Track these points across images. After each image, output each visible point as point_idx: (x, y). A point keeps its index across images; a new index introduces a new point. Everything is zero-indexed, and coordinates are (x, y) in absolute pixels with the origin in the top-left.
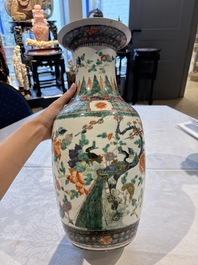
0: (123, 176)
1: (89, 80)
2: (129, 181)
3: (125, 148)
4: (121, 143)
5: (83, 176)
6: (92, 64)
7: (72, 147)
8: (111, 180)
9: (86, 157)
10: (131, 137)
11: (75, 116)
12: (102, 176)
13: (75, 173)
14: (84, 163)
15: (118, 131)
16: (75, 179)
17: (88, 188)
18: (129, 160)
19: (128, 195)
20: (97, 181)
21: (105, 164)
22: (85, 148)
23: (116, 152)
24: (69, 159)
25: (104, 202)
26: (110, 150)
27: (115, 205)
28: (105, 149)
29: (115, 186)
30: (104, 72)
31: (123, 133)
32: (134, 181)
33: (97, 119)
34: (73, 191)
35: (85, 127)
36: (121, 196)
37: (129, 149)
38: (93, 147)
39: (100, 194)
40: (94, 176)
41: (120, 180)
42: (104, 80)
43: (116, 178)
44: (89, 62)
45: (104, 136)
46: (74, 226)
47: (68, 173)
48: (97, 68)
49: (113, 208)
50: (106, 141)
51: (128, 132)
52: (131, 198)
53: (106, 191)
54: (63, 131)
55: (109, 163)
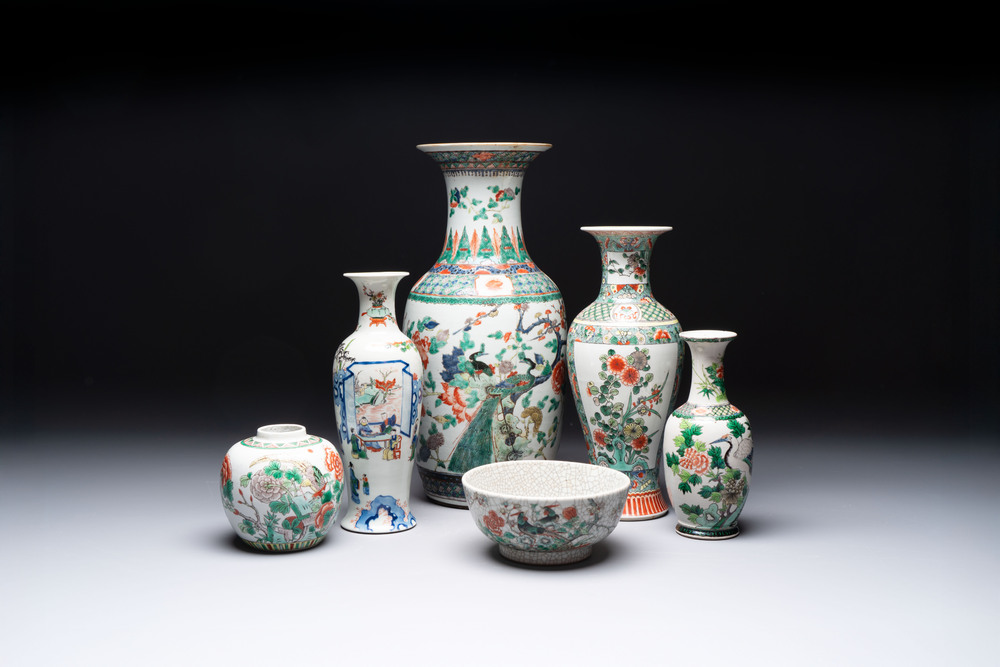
0: (525, 395)
1: (475, 235)
2: (533, 403)
3: (530, 355)
4: (525, 347)
5: (464, 395)
6: (479, 207)
7: (448, 350)
8: (507, 401)
9: (470, 366)
10: (541, 337)
11: (453, 301)
12: (493, 395)
13: (451, 390)
14: (466, 376)
15: (519, 328)
16: (451, 399)
17: (471, 412)
18: (536, 373)
19: (532, 425)
20: (486, 403)
21: (498, 378)
22: (468, 353)
23: (516, 361)
24: (442, 368)
25: (495, 432)
26: (506, 357)
27: (511, 439)
28: (499, 357)
29: (511, 411)
30: (500, 221)
31: (527, 331)
32: (541, 405)
33: (488, 309)
34: (447, 417)
35: (469, 321)
36: (521, 426)
37: (537, 356)
38: (481, 353)
39: (489, 422)
40: (482, 395)
41: (519, 401)
42: (500, 233)
43: (514, 399)
44: (474, 203)
45: (498, 336)
46: (446, 471)
47: (440, 389)
48: (490, 213)
49: (507, 442)
50: (501, 344)
51: (537, 329)
52: (536, 429)
53: (498, 418)
54: (432, 325)
55: (504, 377)
